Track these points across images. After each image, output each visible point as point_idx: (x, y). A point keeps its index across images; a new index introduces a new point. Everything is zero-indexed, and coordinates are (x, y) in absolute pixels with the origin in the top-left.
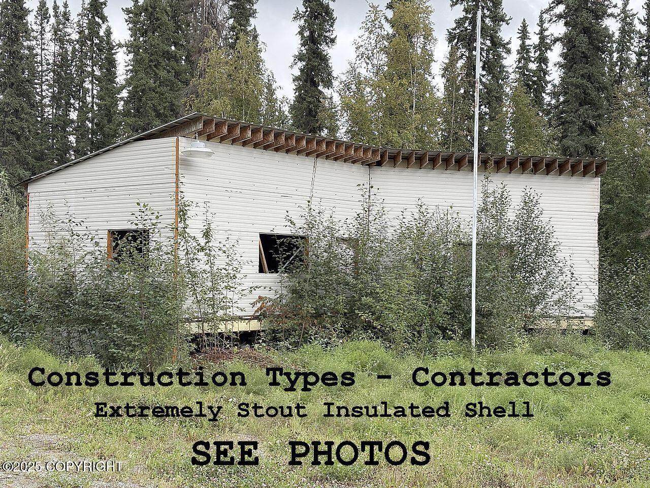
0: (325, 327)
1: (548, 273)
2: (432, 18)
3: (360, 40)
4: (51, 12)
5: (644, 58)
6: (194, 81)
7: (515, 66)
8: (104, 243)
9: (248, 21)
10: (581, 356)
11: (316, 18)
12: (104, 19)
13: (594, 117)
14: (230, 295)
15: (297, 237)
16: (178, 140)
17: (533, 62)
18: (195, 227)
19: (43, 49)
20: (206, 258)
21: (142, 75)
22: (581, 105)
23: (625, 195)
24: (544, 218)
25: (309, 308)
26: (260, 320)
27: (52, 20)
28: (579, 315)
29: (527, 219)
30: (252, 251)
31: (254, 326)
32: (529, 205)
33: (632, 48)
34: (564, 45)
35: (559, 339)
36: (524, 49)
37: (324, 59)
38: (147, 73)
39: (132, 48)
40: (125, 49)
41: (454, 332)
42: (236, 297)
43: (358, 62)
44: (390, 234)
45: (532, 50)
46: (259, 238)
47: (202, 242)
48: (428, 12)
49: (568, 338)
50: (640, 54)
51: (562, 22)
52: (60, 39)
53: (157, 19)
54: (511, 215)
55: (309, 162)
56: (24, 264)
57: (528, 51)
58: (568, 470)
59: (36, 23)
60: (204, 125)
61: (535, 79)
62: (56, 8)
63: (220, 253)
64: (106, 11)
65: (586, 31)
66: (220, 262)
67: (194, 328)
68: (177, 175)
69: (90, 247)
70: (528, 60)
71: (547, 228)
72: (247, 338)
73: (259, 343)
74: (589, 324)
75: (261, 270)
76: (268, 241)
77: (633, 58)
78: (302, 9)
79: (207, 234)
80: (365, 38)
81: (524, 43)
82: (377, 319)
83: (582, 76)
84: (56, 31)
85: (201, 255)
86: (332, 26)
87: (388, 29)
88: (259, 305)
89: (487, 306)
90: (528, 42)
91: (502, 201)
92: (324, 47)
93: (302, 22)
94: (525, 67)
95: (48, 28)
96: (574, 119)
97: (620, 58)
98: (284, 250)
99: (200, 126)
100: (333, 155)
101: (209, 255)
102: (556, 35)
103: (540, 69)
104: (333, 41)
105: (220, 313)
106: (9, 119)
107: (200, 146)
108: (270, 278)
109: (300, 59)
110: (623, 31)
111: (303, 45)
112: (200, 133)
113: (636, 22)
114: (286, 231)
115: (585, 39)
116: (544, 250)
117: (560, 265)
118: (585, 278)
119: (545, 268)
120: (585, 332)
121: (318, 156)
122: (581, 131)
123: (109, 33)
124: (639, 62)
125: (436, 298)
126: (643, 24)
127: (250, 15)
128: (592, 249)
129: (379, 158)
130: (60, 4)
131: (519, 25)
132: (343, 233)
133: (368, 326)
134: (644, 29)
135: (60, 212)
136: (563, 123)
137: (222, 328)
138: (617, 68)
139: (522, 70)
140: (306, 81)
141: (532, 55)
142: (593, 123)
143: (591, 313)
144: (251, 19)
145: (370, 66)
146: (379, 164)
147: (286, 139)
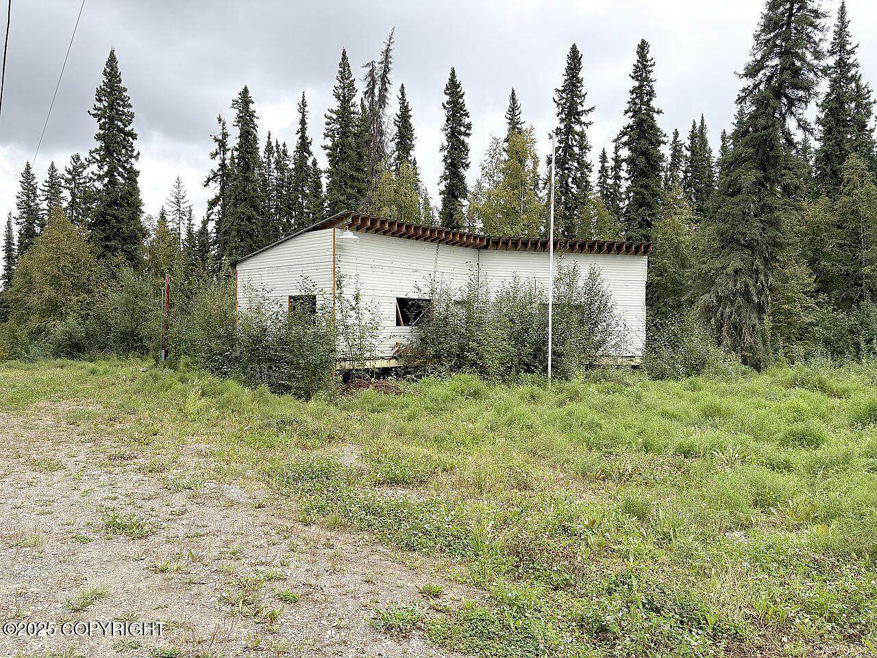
0: (443, 364)
1: (608, 325)
2: (536, 146)
3: (484, 163)
4: (275, 149)
5: (689, 175)
6: (369, 193)
7: (597, 181)
8: (286, 306)
9: (408, 153)
10: (627, 385)
11: (456, 149)
12: (310, 154)
13: (649, 215)
14: (373, 341)
15: (422, 300)
16: (334, 230)
17: (611, 179)
18: (348, 293)
19: (270, 175)
20: (355, 315)
21: (334, 192)
22: (640, 207)
23: (672, 270)
24: (604, 284)
25: (431, 351)
26: (397, 359)
27: (276, 155)
28: (630, 355)
29: (593, 285)
30: (391, 310)
31: (393, 363)
32: (593, 276)
33: (681, 167)
34: (628, 164)
35: (613, 372)
36: (603, 170)
37: (461, 179)
38: (338, 191)
39: (331, 174)
40: (326, 174)
41: (536, 367)
42: (377, 343)
43: (483, 179)
44: (492, 298)
45: (610, 171)
46: (396, 301)
47: (354, 303)
48: (533, 142)
49: (620, 371)
50: (686, 172)
51: (627, 148)
52: (280, 167)
53: (345, 153)
54: (581, 283)
55: (433, 246)
56: (234, 322)
57: (606, 171)
58: (584, 475)
59: (264, 157)
60: (352, 220)
61: (612, 190)
62: (277, 146)
63: (367, 312)
64: (311, 148)
65: (644, 153)
66: (366, 318)
67: (347, 365)
68: (334, 255)
69: (276, 308)
70: (607, 176)
71: (606, 292)
72: (386, 372)
73: (392, 376)
74: (638, 361)
75: (398, 324)
76: (402, 302)
77: (681, 175)
78: (446, 143)
79: (357, 298)
80: (488, 161)
81: (603, 165)
82: (480, 359)
83: (641, 186)
84: (277, 163)
85: (352, 313)
86: (466, 155)
87: (505, 156)
88: (396, 349)
89: (560, 349)
90: (606, 165)
91: (574, 273)
92: (461, 170)
93: (446, 153)
94: (605, 181)
95: (273, 161)
96: (635, 217)
97: (672, 175)
98: (414, 309)
99: (350, 220)
100: (451, 241)
101: (358, 313)
102: (623, 157)
103: (615, 184)
104: (467, 165)
105: (367, 355)
106: (244, 223)
107: (349, 235)
108: (405, 329)
109: (446, 179)
110: (673, 156)
111: (446, 169)
112: (350, 226)
113: (684, 149)
114: (415, 296)
115: (642, 159)
116: (603, 308)
117: (617, 319)
118: (634, 328)
119: (605, 321)
120: (634, 367)
121: (440, 242)
122: (641, 226)
123: (315, 163)
124: (685, 178)
125: (523, 342)
126: (688, 150)
127: (409, 149)
128: (641, 307)
129: (485, 243)
130: (280, 143)
131: (600, 152)
132: (458, 297)
133: (474, 364)
134: (688, 154)
135: (257, 284)
136: (628, 220)
137: (368, 365)
138: (670, 182)
139: (602, 184)
140: (448, 194)
141: (610, 173)
142: (649, 219)
143: (640, 354)
144: (411, 152)
145: (492, 182)
146: (486, 247)
147: (415, 230)
